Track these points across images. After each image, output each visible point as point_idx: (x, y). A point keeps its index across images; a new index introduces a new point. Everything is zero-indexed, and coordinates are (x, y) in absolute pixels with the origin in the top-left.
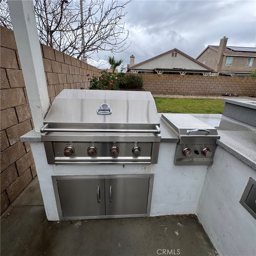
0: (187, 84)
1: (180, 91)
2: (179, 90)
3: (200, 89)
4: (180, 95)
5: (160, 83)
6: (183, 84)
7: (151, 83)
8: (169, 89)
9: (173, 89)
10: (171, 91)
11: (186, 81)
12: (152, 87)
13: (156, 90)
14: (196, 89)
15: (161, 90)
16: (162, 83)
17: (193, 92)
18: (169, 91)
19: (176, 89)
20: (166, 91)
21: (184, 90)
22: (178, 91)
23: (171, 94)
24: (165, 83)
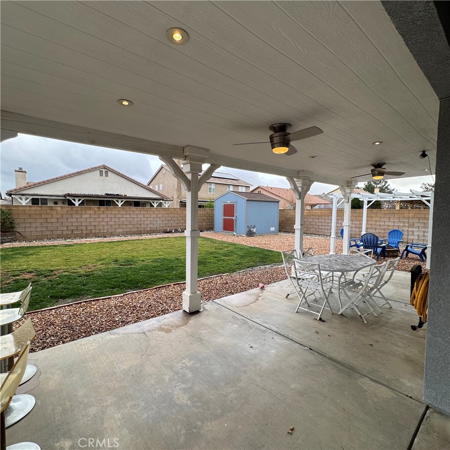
0: (108, 220)
1: (98, 231)
2: (95, 229)
3: (131, 226)
4: (99, 237)
5: (56, 220)
6: (100, 220)
7: (34, 221)
8: (76, 228)
9: (84, 228)
10: (80, 232)
11: (105, 216)
12: (38, 228)
13: (48, 233)
14: (125, 226)
15: (60, 232)
16: (60, 220)
17: (120, 230)
18: (75, 232)
19: (89, 228)
20: (70, 232)
21: (104, 229)
22: (94, 231)
23: (82, 238)
24: (65, 220)
